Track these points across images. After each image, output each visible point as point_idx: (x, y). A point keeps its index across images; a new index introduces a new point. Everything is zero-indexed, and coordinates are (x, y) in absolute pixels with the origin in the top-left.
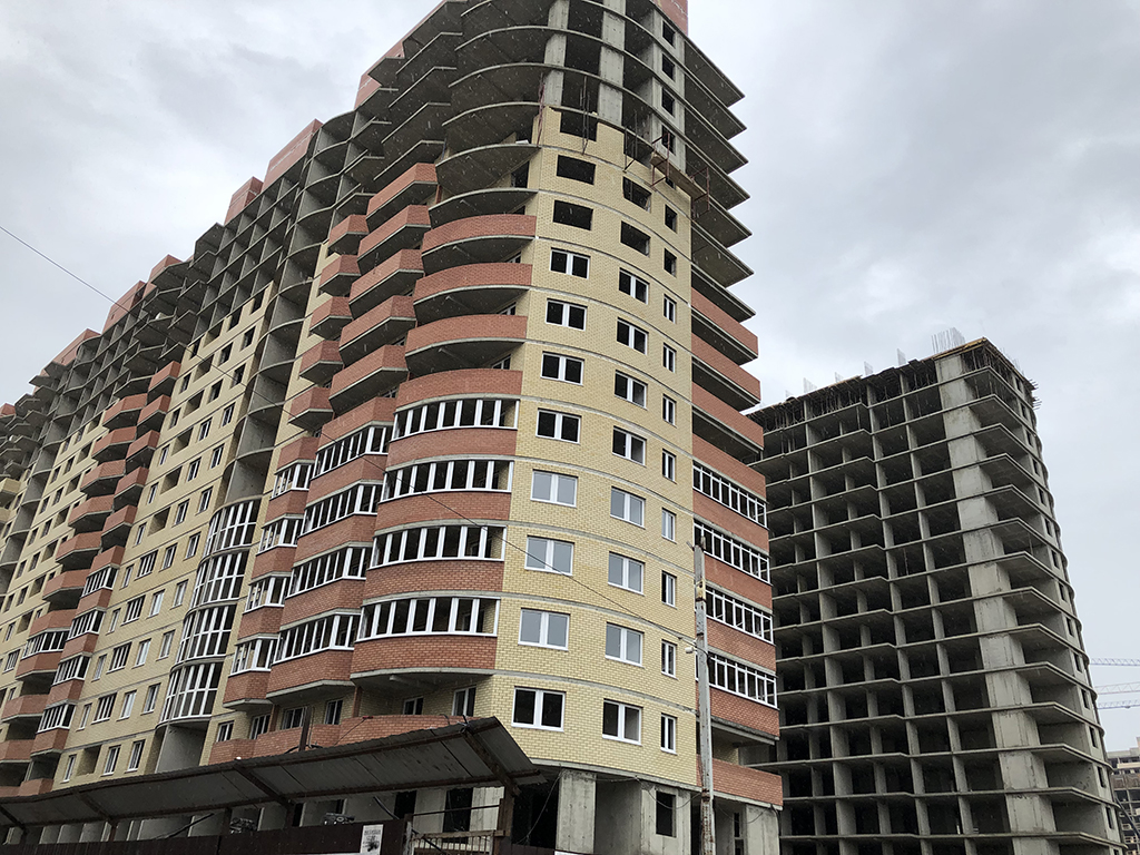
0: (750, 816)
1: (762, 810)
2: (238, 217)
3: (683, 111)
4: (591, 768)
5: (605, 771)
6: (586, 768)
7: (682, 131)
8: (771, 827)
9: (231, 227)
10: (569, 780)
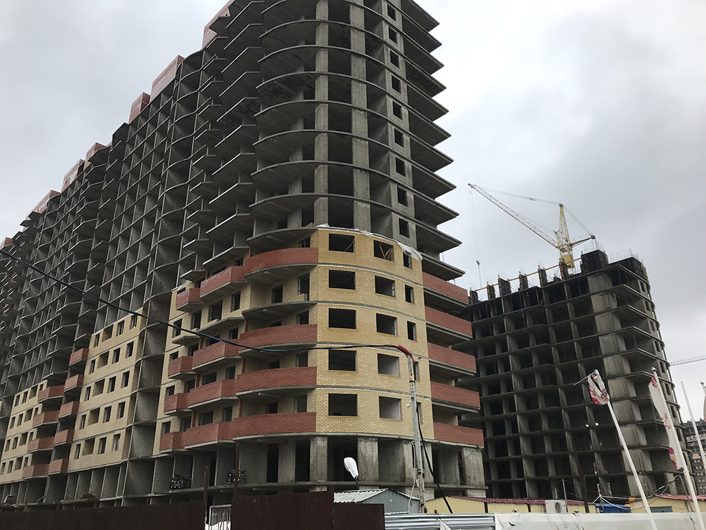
0: (466, 453)
1: (473, 450)
2: (137, 118)
3: (402, 40)
4: (375, 435)
5: (382, 436)
6: (372, 435)
7: (403, 52)
8: (478, 458)
9: (134, 123)
10: (363, 443)
